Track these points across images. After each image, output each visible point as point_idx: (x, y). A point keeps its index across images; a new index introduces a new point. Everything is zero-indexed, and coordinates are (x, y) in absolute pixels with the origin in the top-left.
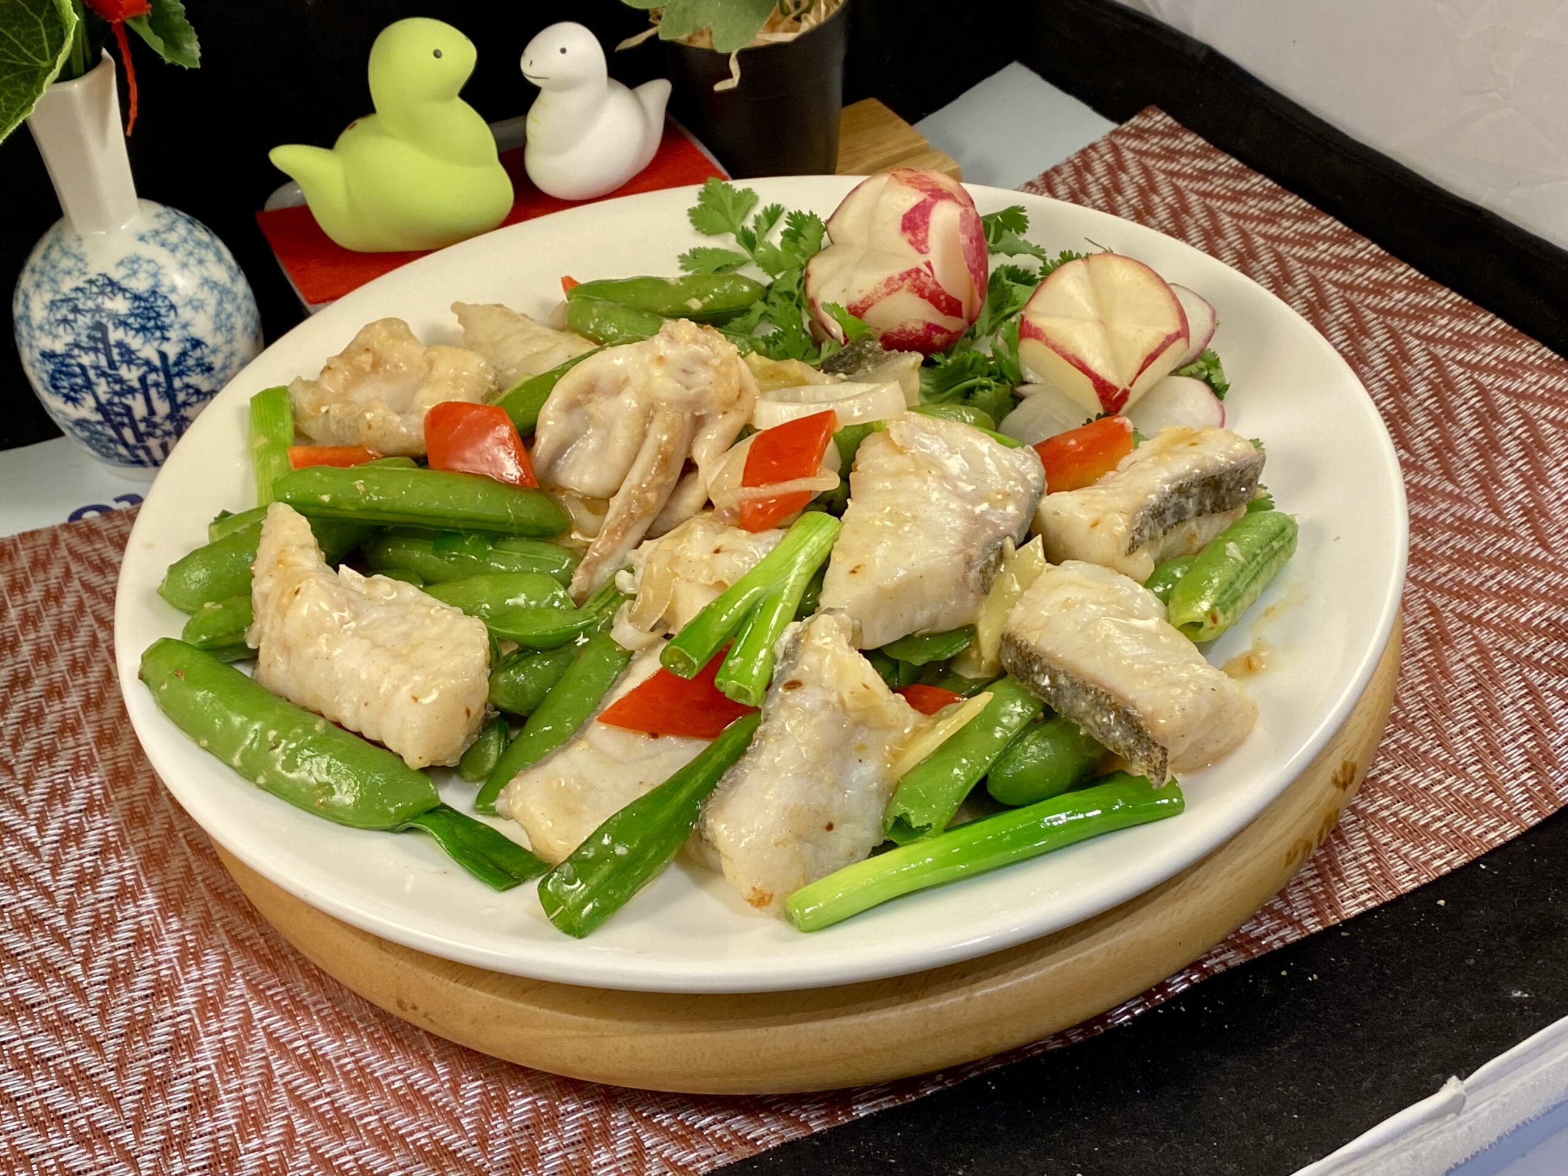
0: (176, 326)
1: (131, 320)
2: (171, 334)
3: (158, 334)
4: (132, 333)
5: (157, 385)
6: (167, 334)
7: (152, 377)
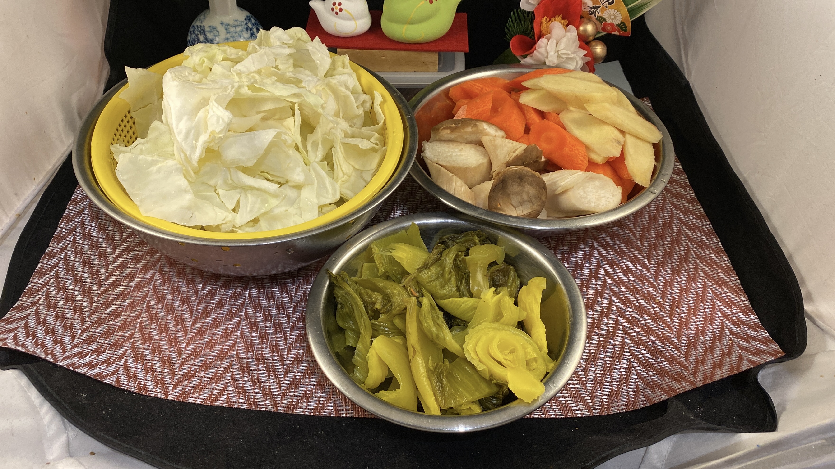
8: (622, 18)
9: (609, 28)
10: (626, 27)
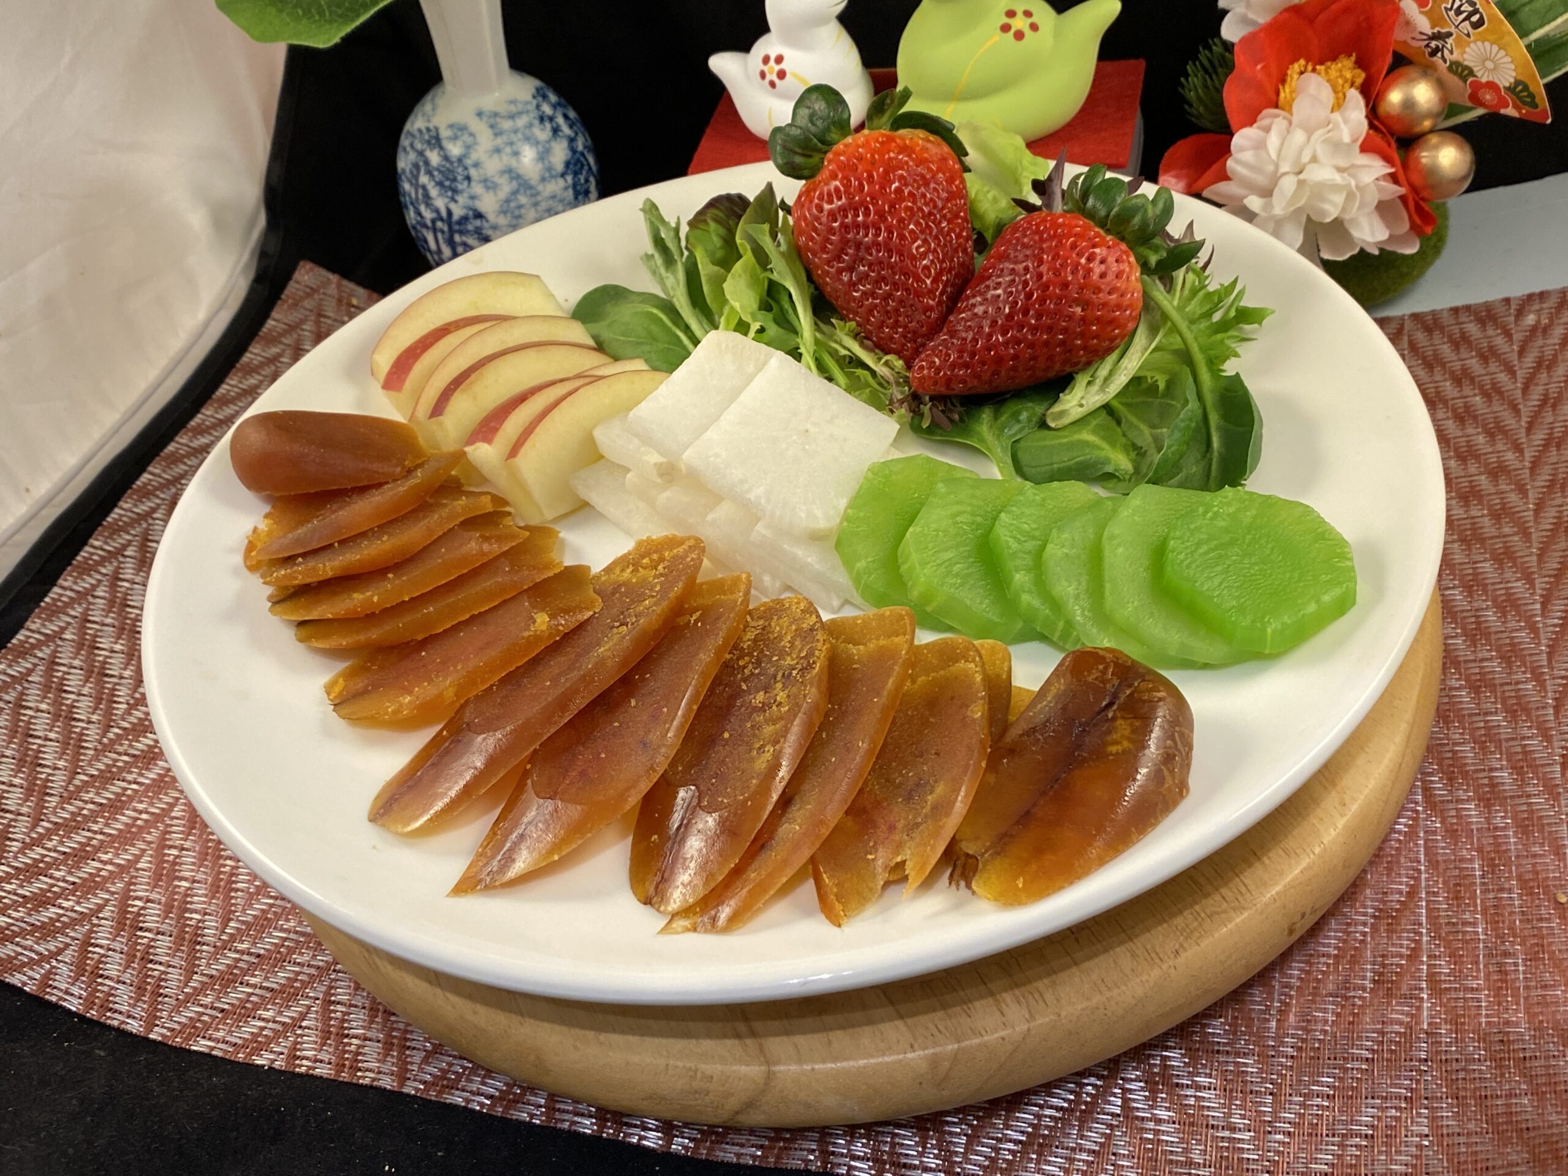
0: (466, 195)
1: (436, 173)
2: (459, 198)
3: (450, 194)
4: (433, 183)
5: (443, 232)
6: (457, 198)
7: (439, 224)
8: (1515, 70)
9: (1488, 97)
10: (1532, 96)
